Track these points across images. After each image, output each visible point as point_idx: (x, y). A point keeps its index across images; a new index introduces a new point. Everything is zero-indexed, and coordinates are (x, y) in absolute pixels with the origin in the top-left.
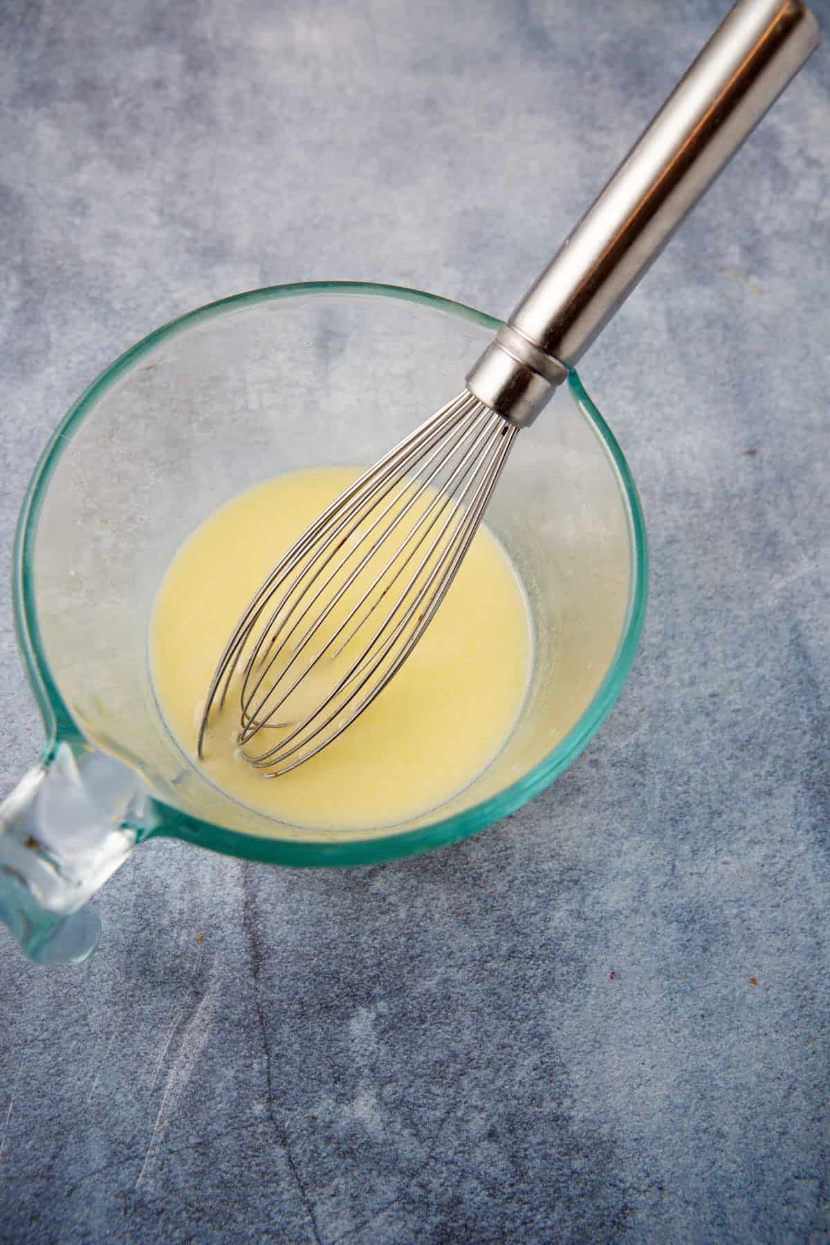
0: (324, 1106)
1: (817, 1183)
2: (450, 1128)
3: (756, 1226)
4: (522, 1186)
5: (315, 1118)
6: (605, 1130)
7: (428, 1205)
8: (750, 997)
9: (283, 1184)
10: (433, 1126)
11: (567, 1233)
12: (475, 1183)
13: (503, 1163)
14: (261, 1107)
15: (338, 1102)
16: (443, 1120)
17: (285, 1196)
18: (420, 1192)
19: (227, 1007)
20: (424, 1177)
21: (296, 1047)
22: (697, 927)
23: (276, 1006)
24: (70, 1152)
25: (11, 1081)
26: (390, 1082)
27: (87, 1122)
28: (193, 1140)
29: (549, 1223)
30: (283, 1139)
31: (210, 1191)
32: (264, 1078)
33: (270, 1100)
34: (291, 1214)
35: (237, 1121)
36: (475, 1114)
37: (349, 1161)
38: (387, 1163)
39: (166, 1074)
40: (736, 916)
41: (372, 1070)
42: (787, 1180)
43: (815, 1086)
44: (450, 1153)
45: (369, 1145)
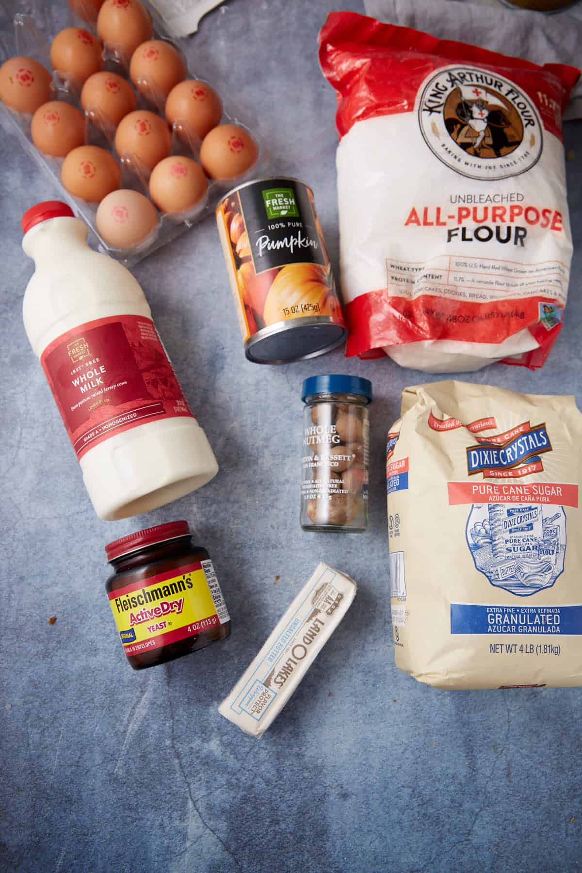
0: (196, 743)
1: (411, 790)
2: (251, 756)
3: (382, 805)
4: (280, 782)
5: (192, 748)
6: (319, 761)
7: (239, 787)
8: (392, 708)
9: (177, 775)
10: (244, 755)
11: (298, 803)
12: (260, 779)
13: (273, 772)
14: (169, 742)
15: (203, 741)
16: (248, 753)
17: (178, 780)
18: (236, 781)
19: (156, 698)
20: (238, 776)
21: (185, 717)
22: (372, 675)
23: (177, 699)
24: (85, 757)
25: (61, 725)
26: (226, 735)
27: (94, 745)
28: (139, 754)
29: (291, 798)
30: (178, 756)
31: (146, 776)
32: (171, 730)
33: (173, 739)
34: (180, 787)
35: (158, 747)
36: (262, 751)
37: (207, 767)
38: (224, 769)
39: (128, 726)
40: (391, 671)
41: (219, 729)
42: (399, 788)
43: (417, 749)
44: (251, 766)
45: (215, 761)
